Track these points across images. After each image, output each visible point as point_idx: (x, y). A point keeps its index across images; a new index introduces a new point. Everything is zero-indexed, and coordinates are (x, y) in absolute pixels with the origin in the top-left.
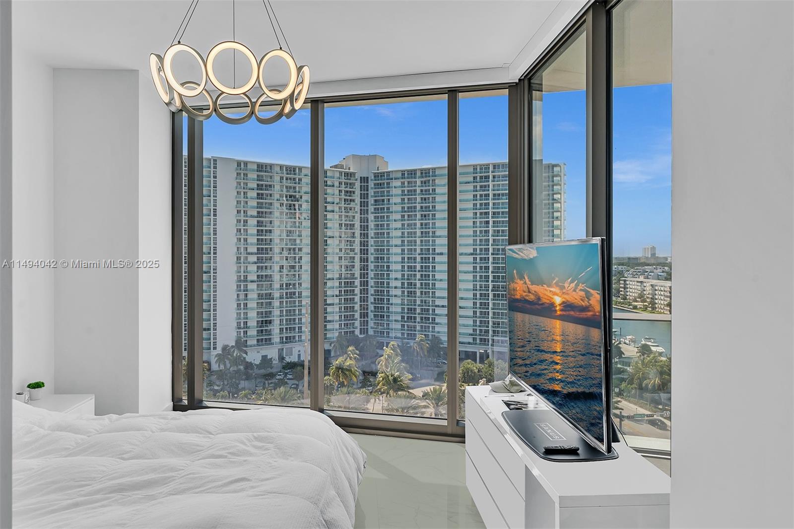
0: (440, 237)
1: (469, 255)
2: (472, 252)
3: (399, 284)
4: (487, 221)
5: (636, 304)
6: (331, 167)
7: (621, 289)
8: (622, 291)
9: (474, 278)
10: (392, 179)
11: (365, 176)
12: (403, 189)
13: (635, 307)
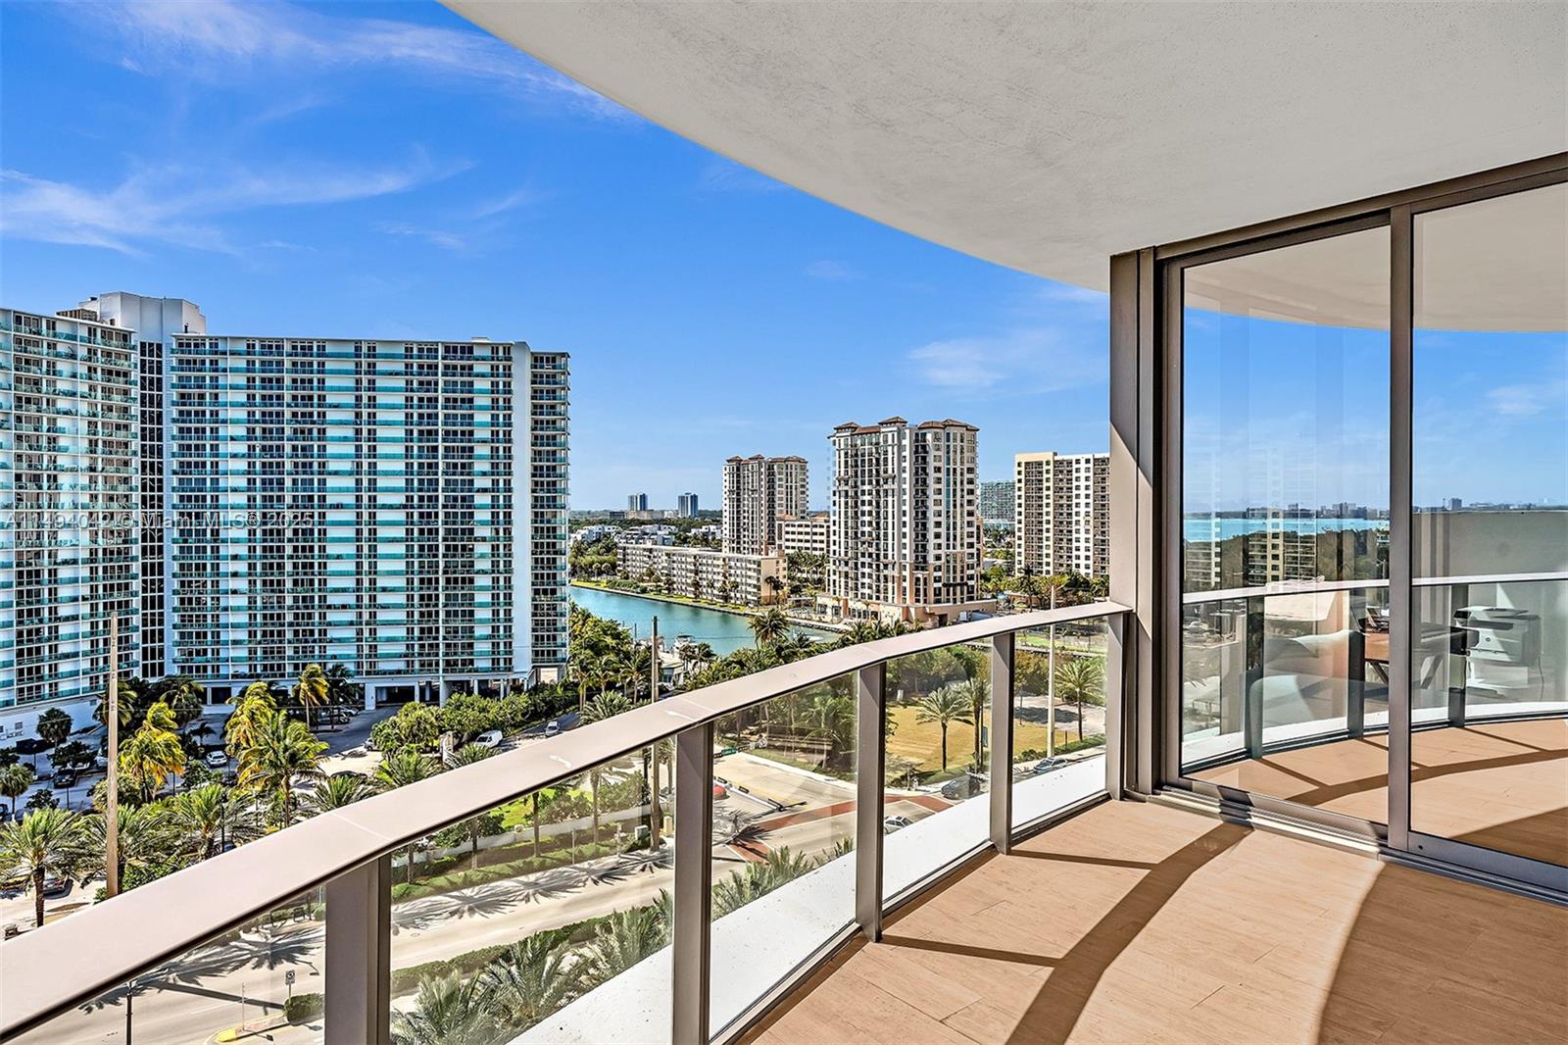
0: (336, 473)
1: (399, 508)
2: (404, 502)
3: (242, 567)
4: (433, 447)
5: (645, 584)
6: (58, 314)
7: (618, 562)
8: (619, 565)
9: (407, 550)
10: (225, 353)
11: (155, 342)
12: (249, 374)
13: (644, 591)
